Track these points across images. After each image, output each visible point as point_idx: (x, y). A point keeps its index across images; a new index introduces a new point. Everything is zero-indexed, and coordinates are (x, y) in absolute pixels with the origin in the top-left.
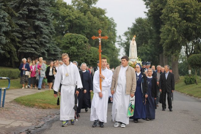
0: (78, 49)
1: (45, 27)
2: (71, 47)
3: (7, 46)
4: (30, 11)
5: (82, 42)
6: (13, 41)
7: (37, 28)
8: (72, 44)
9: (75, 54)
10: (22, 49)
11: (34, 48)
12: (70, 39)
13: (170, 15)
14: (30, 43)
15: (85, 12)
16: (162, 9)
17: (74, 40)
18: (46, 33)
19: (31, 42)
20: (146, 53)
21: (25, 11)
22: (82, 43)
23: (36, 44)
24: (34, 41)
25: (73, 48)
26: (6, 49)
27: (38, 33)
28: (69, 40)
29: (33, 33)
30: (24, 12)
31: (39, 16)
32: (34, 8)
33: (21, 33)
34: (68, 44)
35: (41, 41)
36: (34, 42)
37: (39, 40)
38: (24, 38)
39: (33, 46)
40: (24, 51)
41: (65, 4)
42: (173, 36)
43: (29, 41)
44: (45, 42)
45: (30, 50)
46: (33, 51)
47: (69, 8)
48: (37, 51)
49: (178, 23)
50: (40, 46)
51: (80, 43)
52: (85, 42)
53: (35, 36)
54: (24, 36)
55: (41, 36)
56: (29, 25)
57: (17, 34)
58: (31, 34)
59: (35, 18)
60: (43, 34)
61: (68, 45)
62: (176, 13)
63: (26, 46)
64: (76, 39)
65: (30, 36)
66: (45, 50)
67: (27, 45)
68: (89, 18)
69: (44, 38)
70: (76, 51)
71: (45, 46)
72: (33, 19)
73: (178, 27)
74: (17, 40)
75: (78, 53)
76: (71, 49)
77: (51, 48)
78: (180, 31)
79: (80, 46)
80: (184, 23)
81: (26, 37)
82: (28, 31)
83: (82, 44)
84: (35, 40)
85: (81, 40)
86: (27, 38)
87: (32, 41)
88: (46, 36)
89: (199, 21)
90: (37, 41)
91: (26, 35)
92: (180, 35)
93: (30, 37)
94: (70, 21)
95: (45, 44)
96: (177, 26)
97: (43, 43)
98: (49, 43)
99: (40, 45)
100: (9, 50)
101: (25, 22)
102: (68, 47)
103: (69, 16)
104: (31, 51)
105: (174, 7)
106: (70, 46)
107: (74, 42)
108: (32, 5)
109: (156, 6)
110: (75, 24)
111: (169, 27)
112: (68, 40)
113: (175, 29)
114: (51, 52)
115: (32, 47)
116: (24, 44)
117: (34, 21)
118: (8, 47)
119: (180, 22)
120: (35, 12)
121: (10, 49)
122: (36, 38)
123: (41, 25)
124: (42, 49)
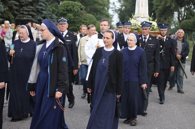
0: (74, 16)
2: (68, 15)
3: (5, 13)
5: (79, 9)
6: (11, 8)
8: (69, 12)
9: (72, 20)
10: (19, 17)
11: (31, 15)
14: (27, 11)
17: (71, 7)
19: (28, 10)
23: (33, 11)
25: (70, 15)
26: (5, 16)
27: (35, 1)
28: (66, 7)
29: (30, 1)
33: (18, 1)
34: (65, 11)
35: (37, 9)
36: (31, 10)
37: (35, 7)
38: (21, 6)
39: (30, 13)
40: (21, 18)
42: (166, 3)
43: (26, 9)
44: (42, 10)
45: (27, 17)
46: (30, 18)
48: (34, 18)
50: (36, 13)
51: (76, 10)
52: (82, 9)
53: (31, 4)
54: (21, 3)
55: (37, 4)
57: (14, 2)
58: (28, 1)
60: (39, 2)
61: (65, 12)
63: (23, 14)
64: (72, 6)
65: (27, 4)
66: (42, 17)
67: (25, 13)
69: (40, 5)
70: (73, 17)
71: (41, 13)
74: (15, 7)
75: (74, 20)
76: (68, 16)
77: (47, 16)
79: (77, 13)
81: (23, 4)
83: (78, 11)
84: (32, 7)
85: (77, 7)
86: (24, 6)
87: (29, 8)
88: (42, 4)
90: (33, 9)
91: (23, 2)
95: (42, 11)
97: (40, 10)
98: (45, 10)
99: (36, 12)
100: (7, 17)
102: (65, 14)
104: (29, 19)
106: (67, 13)
107: (71, 9)
115: (29, 14)
116: (21, 12)
118: (7, 14)
121: (8, 16)
122: (33, 6)
124: (39, 16)
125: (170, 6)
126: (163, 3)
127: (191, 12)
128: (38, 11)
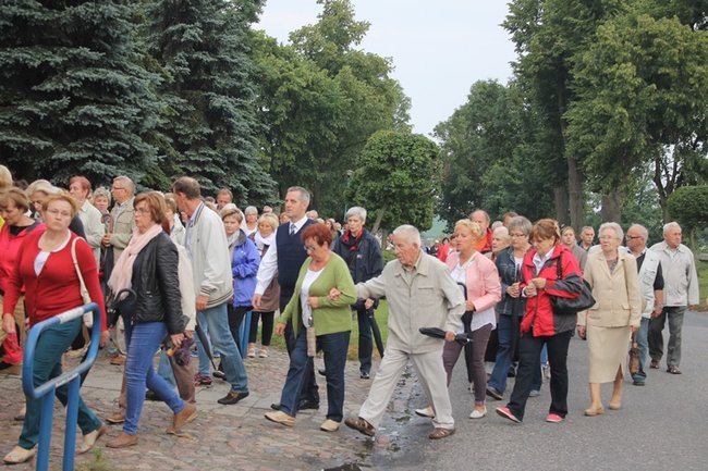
0: (414, 177)
1: (239, 113)
2: (393, 174)
4: (196, 65)
5: (427, 155)
7: (217, 117)
8: (397, 165)
9: (406, 191)
11: (210, 175)
12: (391, 148)
13: (609, 70)
14: (197, 163)
15: (333, 67)
16: (568, 53)
17: (403, 149)
18: (243, 130)
19: (202, 160)
20: (510, 186)
21: (179, 64)
22: (427, 160)
23: (216, 163)
24: (210, 156)
25: (400, 174)
27: (221, 131)
28: (388, 151)
29: (207, 130)
30: (177, 68)
31: (222, 81)
32: (207, 58)
33: (171, 133)
34: (383, 162)
35: (229, 155)
36: (210, 159)
37: (222, 152)
39: (207, 169)
41: (272, 43)
42: (619, 134)
43: (195, 156)
44: (241, 158)
46: (209, 184)
48: (217, 186)
49: (632, 95)
50: (226, 171)
51: (419, 159)
53: (211, 141)
54: (180, 139)
55: (228, 141)
56: (191, 108)
58: (201, 133)
59: (209, 85)
60: (233, 134)
61: (383, 166)
62: (625, 61)
63: (184, 171)
64: (407, 148)
65: (197, 141)
66: (243, 182)
67: (190, 168)
68: (345, 86)
70: (410, 182)
71: (240, 170)
72: (204, 90)
73: (633, 105)
75: (414, 190)
76: (394, 177)
77: (255, 177)
78: (640, 117)
80: (652, 92)
81: (186, 143)
82: (191, 127)
83: (425, 162)
84: (213, 153)
85: (423, 149)
86: (187, 147)
87: (204, 154)
88: (243, 140)
89: (697, 86)
90: (217, 156)
91: (187, 136)
92: (639, 130)
93: (197, 145)
94: (290, 94)
95: (241, 163)
96: (629, 101)
97: (236, 160)
98: (248, 161)
99: (226, 167)
100: (153, 183)
101: (182, 101)
102: (385, 173)
103: (288, 79)
106: (389, 169)
108: (199, 47)
109: (548, 45)
110: (306, 102)
111: (608, 107)
112: (385, 152)
113: (625, 111)
114: (254, 188)
115: (204, 174)
116: (179, 166)
117: (207, 97)
119: (637, 90)
120: (208, 68)
121: (154, 179)
122: (214, 149)
123: (231, 108)
124: (232, 178)
127: (696, 163)
128: (230, 163)
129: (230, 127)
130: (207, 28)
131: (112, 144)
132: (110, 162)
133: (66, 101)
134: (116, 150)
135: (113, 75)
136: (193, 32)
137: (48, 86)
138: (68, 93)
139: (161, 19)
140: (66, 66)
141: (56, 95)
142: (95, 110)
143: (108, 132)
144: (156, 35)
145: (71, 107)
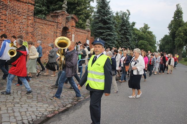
0: (144, 46)
4: (125, 32)
6: (119, 43)
7: (127, 38)
13: (180, 34)
14: (124, 44)
15: (145, 33)
16: (176, 31)
17: (143, 43)
20: (168, 49)
25: (143, 46)
29: (126, 40)
30: (122, 32)
31: (128, 34)
32: (126, 31)
33: (121, 40)
34: (141, 44)
38: (122, 42)
41: (137, 29)
42: (181, 42)
47: (139, 31)
48: (127, 47)
52: (147, 44)
53: (126, 41)
55: (128, 41)
59: (126, 35)
62: (182, 33)
68: (146, 35)
71: (130, 45)
73: (183, 38)
78: (184, 40)
80: (186, 37)
82: (124, 39)
83: (146, 45)
84: (126, 43)
93: (124, 42)
94: (139, 36)
101: (123, 36)
103: (139, 34)
105: (181, 30)
108: (126, 30)
109: (173, 30)
110: (141, 37)
111: (179, 39)
113: (181, 39)
114: (132, 47)
119: (184, 36)
120: (126, 32)
123: (129, 37)
125: (182, 44)
126: (179, 42)
128: (129, 44)
129: (129, 40)
130: (127, 27)
131: (111, 41)
132: (111, 43)
133: (105, 36)
134: (111, 42)
135: (111, 33)
136: (125, 28)
137: (104, 34)
138: (106, 35)
139: (121, 26)
140: (106, 32)
141: (104, 35)
142: (109, 37)
143: (110, 40)
144: (120, 28)
145: (106, 37)
